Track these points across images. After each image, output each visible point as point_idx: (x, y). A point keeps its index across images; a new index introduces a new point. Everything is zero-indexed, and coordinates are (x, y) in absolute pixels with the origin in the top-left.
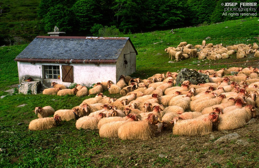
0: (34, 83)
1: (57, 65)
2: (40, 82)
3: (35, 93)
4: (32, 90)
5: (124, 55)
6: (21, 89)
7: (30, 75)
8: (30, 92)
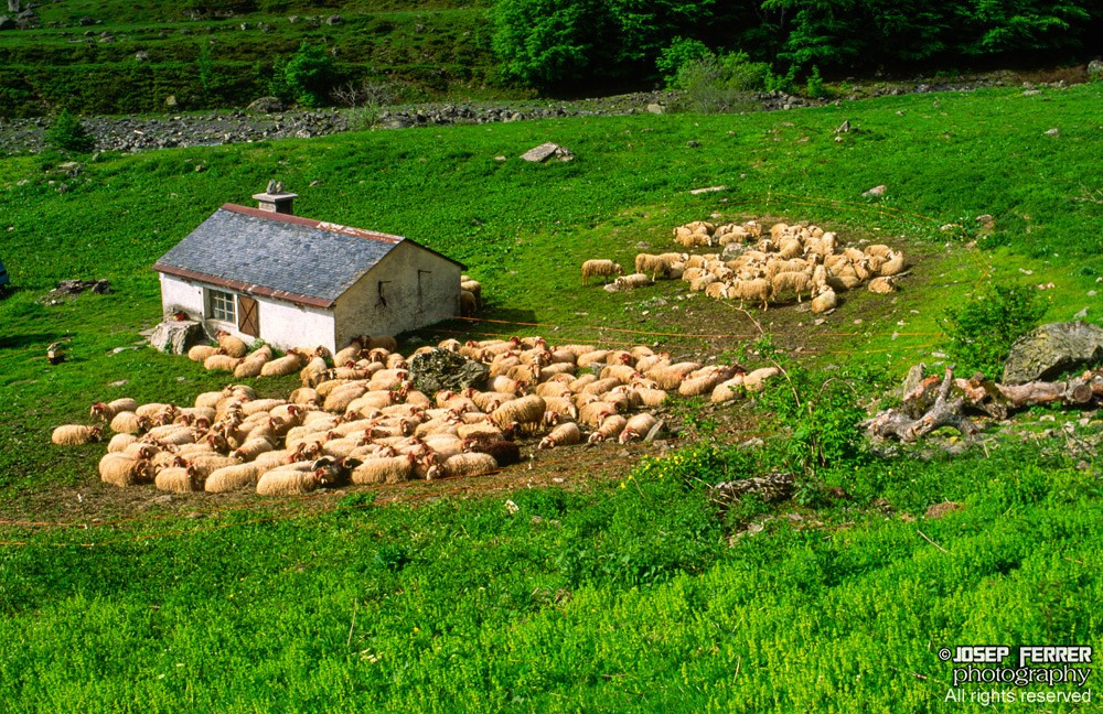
0: (183, 326)
1: (230, 292)
2: (200, 325)
3: (179, 350)
4: (175, 343)
5: (380, 283)
6: (155, 338)
7: (183, 304)
8: (169, 346)
